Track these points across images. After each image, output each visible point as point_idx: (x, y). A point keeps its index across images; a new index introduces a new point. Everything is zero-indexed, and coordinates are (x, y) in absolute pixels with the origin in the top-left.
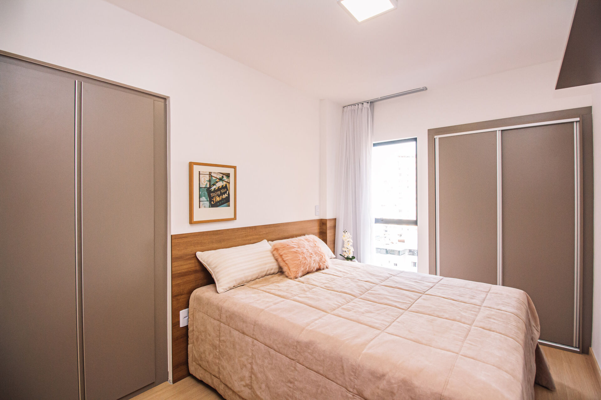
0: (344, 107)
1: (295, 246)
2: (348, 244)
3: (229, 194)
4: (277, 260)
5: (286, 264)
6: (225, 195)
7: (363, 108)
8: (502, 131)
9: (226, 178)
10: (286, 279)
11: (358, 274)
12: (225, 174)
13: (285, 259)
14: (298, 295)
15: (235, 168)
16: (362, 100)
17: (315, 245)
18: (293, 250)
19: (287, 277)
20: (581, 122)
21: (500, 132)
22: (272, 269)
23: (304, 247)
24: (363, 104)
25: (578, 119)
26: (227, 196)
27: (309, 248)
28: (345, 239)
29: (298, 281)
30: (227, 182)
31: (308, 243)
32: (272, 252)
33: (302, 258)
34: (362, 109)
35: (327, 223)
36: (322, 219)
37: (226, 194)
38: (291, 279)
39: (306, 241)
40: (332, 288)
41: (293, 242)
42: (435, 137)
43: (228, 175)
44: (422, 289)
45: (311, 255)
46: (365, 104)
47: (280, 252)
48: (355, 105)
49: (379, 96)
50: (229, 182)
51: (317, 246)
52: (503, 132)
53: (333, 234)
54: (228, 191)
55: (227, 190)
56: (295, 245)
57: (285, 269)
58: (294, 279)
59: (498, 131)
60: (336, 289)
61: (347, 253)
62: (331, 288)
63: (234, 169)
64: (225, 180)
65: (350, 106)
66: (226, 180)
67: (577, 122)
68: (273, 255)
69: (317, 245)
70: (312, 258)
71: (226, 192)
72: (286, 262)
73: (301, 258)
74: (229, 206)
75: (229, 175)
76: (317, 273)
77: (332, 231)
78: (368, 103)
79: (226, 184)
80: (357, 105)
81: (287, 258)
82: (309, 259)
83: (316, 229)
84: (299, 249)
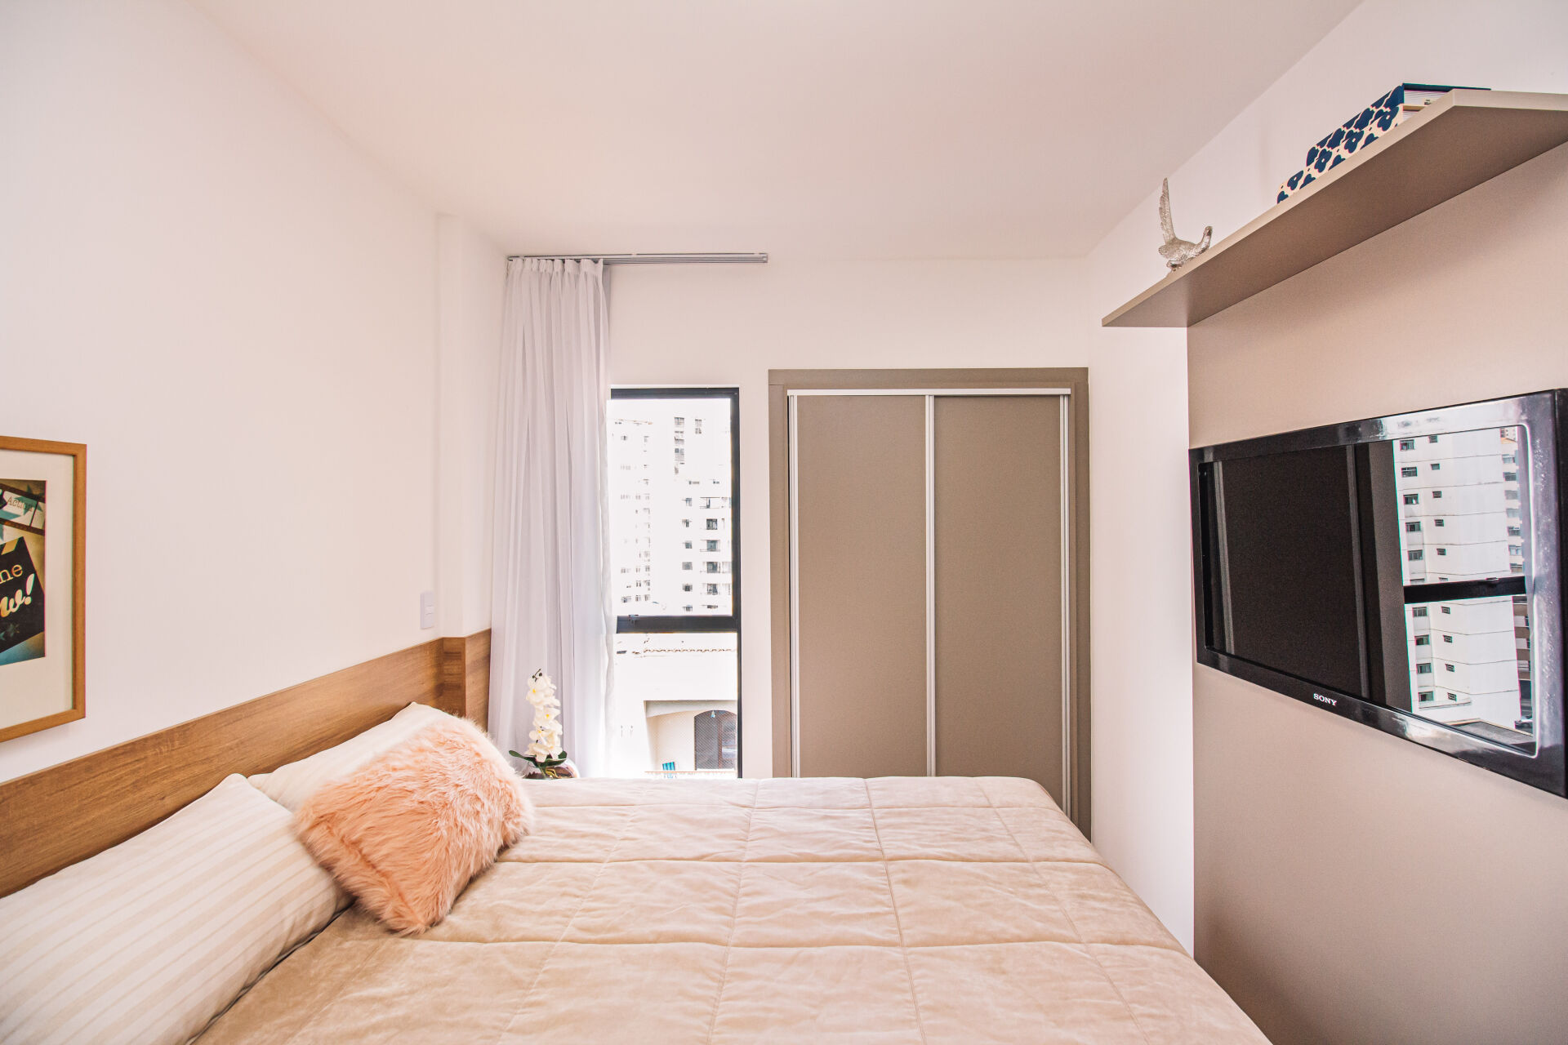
0: (510, 258)
1: (411, 786)
2: (548, 715)
3: (38, 593)
4: (327, 867)
5: (384, 874)
6: (12, 596)
7: (582, 275)
8: (936, 397)
9: (22, 505)
10: (390, 941)
11: (651, 833)
12: (13, 485)
13: (375, 857)
14: (507, 1021)
15: (76, 453)
16: (577, 250)
17: (477, 759)
18: (408, 804)
19: (392, 931)
20: (1073, 397)
21: (932, 399)
22: (308, 917)
23: (445, 780)
24: (578, 261)
25: (1068, 391)
26: (28, 601)
27: (463, 776)
28: (538, 701)
29: (452, 939)
30: (29, 529)
31: (452, 757)
32: (302, 839)
33: (449, 829)
34: (577, 277)
35: (467, 652)
36: (442, 641)
37: (19, 593)
38: (414, 935)
39: (441, 750)
40: (613, 929)
41: (395, 769)
42: (790, 392)
43: (34, 493)
44: (866, 841)
45: (478, 807)
46: (586, 264)
47: (344, 828)
48: (553, 260)
49: (634, 250)
50: (40, 527)
51: (486, 761)
52: (939, 400)
53: (481, 686)
54: (31, 579)
55: (29, 568)
56: (407, 779)
57: (374, 897)
58: (427, 930)
59: (927, 397)
60: (635, 930)
61: (542, 746)
62: (609, 930)
63: (70, 460)
64: (15, 520)
65: (535, 260)
66: (24, 520)
67: (1064, 396)
68: (309, 848)
69: (484, 756)
70: (482, 815)
71: (20, 583)
72: (382, 867)
73: (445, 833)
74: (40, 654)
75: (44, 493)
76: (503, 867)
77: (480, 676)
78: (596, 261)
79: (21, 541)
80: (558, 262)
81: (384, 850)
82: (471, 826)
83: (423, 677)
84: (428, 797)
